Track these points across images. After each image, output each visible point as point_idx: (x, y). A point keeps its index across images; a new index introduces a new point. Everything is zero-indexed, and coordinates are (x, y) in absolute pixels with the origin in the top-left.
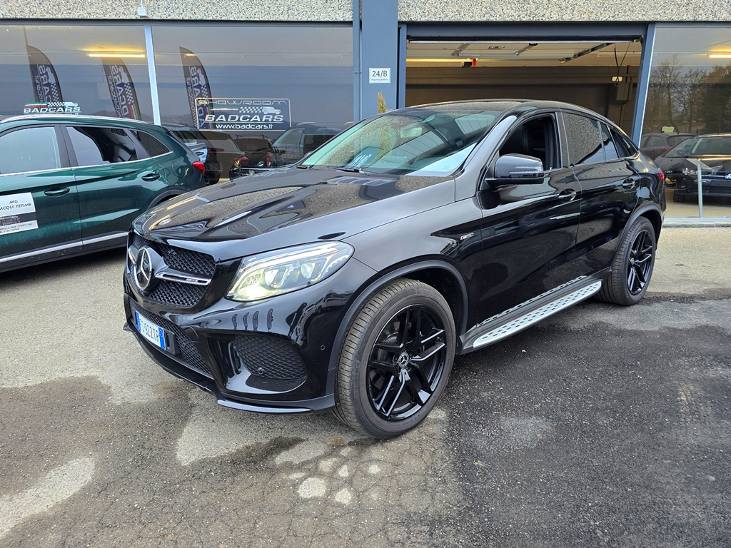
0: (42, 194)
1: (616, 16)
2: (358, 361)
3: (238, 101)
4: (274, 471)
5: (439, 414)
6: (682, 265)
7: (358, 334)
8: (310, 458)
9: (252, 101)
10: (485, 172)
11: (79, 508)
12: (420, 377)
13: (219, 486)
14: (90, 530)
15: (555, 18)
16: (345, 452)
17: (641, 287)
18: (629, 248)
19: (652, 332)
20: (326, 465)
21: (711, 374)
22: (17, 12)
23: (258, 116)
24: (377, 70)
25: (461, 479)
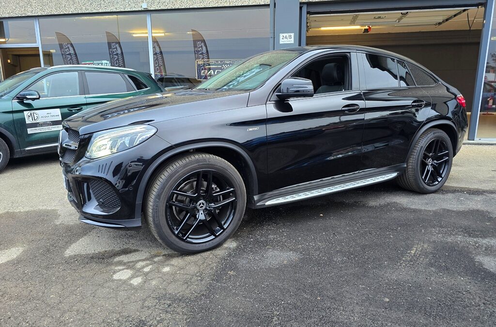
0: (66, 110)
3: (221, 61)
5: (232, 245)
7: (159, 183)
8: (135, 260)
9: (230, 61)
16: (156, 259)
18: (421, 150)
21: (450, 239)
24: (285, 35)
25: (213, 280)
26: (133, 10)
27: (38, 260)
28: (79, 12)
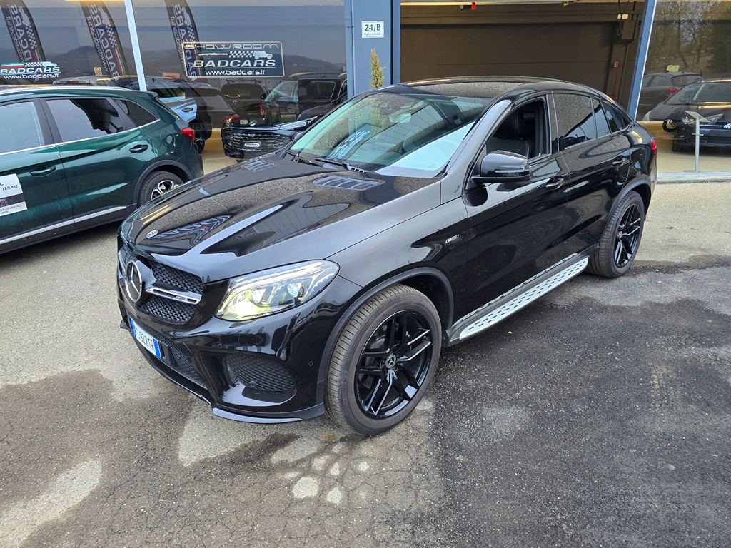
0: (27, 175)
3: (227, 45)
6: (671, 228)
8: (304, 456)
9: (242, 44)
10: (473, 168)
13: (219, 488)
16: (336, 449)
17: (627, 259)
19: (634, 307)
20: (319, 463)
23: (249, 61)
24: (369, 23)
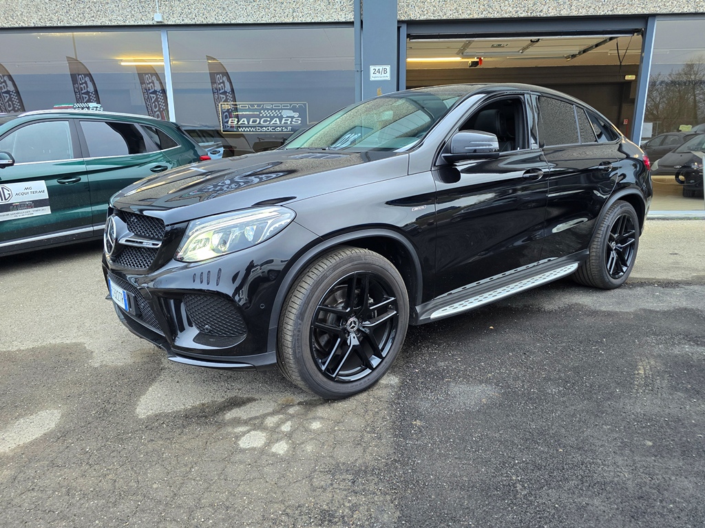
0: (54, 182)
1: (615, 10)
2: (300, 322)
3: (259, 105)
4: (221, 425)
5: (392, 380)
6: (676, 254)
7: (300, 295)
9: (272, 104)
10: (443, 147)
11: (36, 450)
12: (370, 343)
13: (168, 436)
14: (41, 468)
15: (552, 13)
16: (291, 411)
17: (623, 272)
18: (607, 231)
19: (627, 313)
20: (271, 421)
21: (676, 351)
22: (46, 20)
23: (277, 119)
24: (377, 68)
25: (396, 436)
26: (139, 24)
27: (96, 427)
28: (48, 25)
